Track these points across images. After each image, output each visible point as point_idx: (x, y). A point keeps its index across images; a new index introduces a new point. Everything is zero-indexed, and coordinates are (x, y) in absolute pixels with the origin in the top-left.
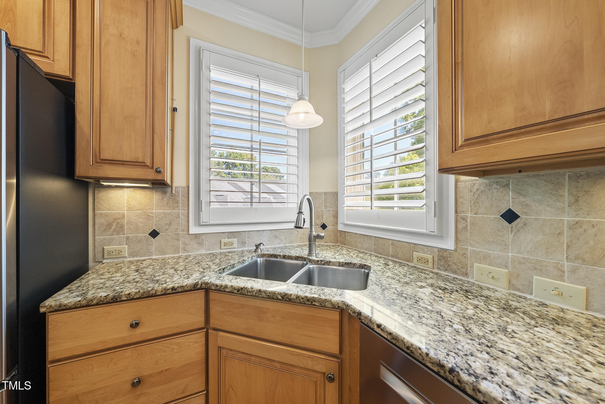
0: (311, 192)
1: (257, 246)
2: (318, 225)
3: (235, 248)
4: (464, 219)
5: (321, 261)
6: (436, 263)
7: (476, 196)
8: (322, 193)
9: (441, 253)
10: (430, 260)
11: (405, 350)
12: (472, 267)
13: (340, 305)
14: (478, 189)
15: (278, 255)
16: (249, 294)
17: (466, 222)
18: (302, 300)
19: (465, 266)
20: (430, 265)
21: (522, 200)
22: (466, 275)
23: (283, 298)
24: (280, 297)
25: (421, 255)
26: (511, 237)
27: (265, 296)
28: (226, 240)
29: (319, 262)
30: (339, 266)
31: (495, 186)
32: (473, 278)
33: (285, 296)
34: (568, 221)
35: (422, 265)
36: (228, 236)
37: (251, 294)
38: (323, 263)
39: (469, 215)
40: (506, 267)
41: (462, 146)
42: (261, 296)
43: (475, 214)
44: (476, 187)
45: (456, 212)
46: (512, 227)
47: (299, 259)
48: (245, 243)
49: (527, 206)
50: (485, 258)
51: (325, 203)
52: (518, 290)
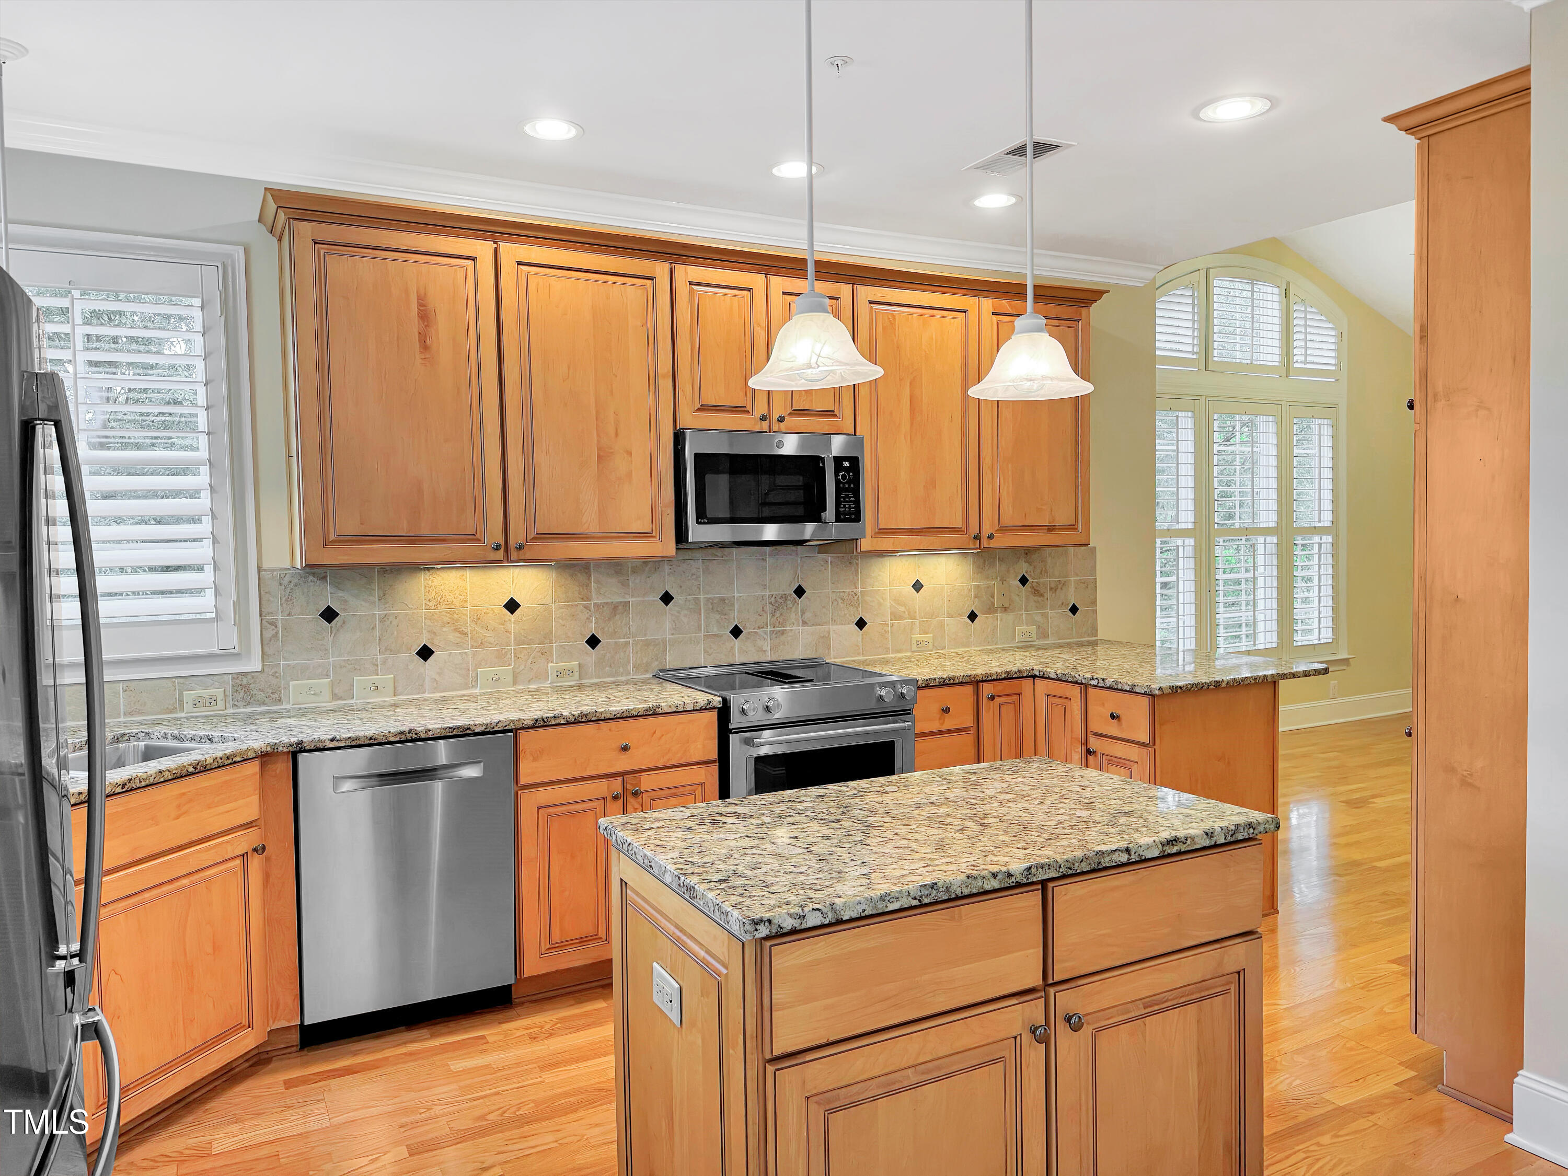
4: (273, 624)
6: (230, 698)
7: (288, 590)
9: (238, 681)
10: (220, 697)
11: (368, 742)
12: (287, 687)
13: (263, 750)
14: (290, 582)
17: (276, 627)
18: (220, 761)
19: (277, 690)
20: (220, 704)
21: (340, 595)
22: (279, 701)
23: (196, 768)
24: (191, 769)
25: (201, 692)
26: (331, 639)
31: (311, 578)
32: (289, 702)
33: (198, 764)
34: (379, 615)
35: (203, 709)
39: (280, 617)
40: (327, 676)
41: (333, 542)
43: (289, 615)
44: (287, 579)
45: (262, 615)
46: (331, 627)
49: (346, 601)
50: (301, 673)
52: (340, 698)
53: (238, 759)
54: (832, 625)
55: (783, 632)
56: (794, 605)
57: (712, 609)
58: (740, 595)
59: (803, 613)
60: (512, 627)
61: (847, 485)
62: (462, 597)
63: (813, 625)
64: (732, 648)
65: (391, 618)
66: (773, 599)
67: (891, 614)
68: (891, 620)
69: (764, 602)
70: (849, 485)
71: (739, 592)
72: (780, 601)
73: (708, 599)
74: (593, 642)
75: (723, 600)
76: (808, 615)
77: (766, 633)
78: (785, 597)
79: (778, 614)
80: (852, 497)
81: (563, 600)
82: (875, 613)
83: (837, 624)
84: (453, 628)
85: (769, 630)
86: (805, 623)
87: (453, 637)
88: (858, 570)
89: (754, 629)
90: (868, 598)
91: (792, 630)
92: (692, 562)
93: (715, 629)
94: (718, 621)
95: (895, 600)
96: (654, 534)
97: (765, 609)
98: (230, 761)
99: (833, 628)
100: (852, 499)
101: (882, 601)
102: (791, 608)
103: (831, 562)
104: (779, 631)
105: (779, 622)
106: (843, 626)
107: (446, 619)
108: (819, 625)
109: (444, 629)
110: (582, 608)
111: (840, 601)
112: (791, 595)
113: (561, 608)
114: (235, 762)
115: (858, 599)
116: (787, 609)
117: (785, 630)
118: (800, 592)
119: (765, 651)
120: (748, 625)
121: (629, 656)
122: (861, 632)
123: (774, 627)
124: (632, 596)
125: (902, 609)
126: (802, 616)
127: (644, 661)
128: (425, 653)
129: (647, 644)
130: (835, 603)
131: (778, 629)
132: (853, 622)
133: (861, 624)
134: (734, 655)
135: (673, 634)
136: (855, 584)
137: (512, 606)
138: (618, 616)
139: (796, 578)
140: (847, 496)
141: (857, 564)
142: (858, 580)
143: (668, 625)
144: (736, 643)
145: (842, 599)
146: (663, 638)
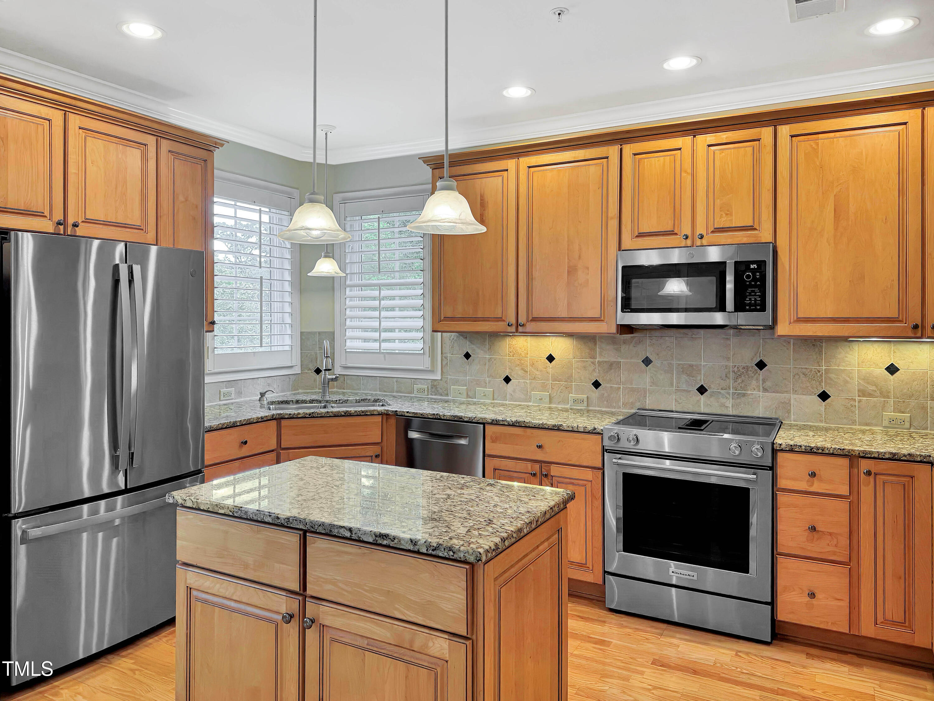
0: (303, 331)
1: (262, 395)
2: (311, 370)
3: (232, 399)
4: (446, 358)
5: (339, 400)
6: (430, 391)
7: (452, 343)
8: (315, 333)
9: (433, 383)
10: (426, 390)
11: (421, 416)
12: (450, 389)
14: (453, 339)
15: (290, 401)
16: (319, 416)
17: (447, 360)
18: (358, 413)
19: (447, 390)
20: (426, 392)
21: (473, 346)
22: (447, 395)
23: (345, 414)
24: (343, 414)
25: (420, 386)
26: (468, 367)
27: (332, 415)
28: (224, 390)
29: (338, 402)
30: (356, 402)
31: (461, 337)
32: (450, 396)
33: (347, 412)
34: (488, 358)
35: (420, 394)
36: (226, 385)
37: (321, 415)
38: (341, 402)
39: (449, 355)
40: (466, 386)
41: (443, 320)
42: (328, 415)
43: (452, 355)
44: (452, 337)
45: (442, 354)
46: (468, 362)
47: (314, 402)
48: (241, 393)
49: (474, 350)
50: (456, 382)
51: (319, 344)
52: (470, 398)
53: (369, 413)
54: (793, 394)
55: (744, 395)
56: (755, 375)
57: (683, 372)
58: (706, 364)
59: (764, 381)
60: (550, 370)
61: (753, 283)
62: (526, 352)
63: (774, 392)
64: (699, 401)
65: (493, 360)
66: (736, 369)
67: (858, 391)
68: (859, 396)
69: (727, 370)
70: (756, 283)
71: (704, 361)
72: (742, 370)
73: (679, 365)
74: (597, 384)
75: (691, 366)
76: (768, 384)
77: (729, 393)
78: (746, 368)
79: (740, 381)
80: (758, 292)
81: (579, 358)
82: (840, 388)
83: (798, 394)
84: (521, 368)
85: (731, 391)
86: (765, 390)
87: (521, 373)
88: (822, 351)
89: (718, 389)
90: (833, 376)
91: (752, 394)
92: (667, 338)
93: (684, 386)
94: (686, 381)
95: (864, 379)
96: (602, 319)
97: (728, 375)
98: (364, 414)
99: (793, 396)
100: (757, 294)
101: (848, 379)
102: (753, 377)
103: (793, 344)
104: (740, 393)
105: (741, 387)
106: (804, 397)
107: (518, 362)
108: (780, 393)
109: (517, 368)
110: (591, 363)
111: (802, 376)
112: (752, 367)
113: (578, 362)
114: (367, 415)
115: (821, 376)
116: (749, 377)
117: (746, 393)
118: (761, 365)
119: (727, 407)
120: (712, 386)
121: (620, 396)
122: (824, 403)
123: (736, 390)
124: (623, 359)
125: (874, 388)
126: (763, 384)
127: (630, 401)
128: (507, 380)
129: (633, 390)
130: (797, 377)
131: (739, 391)
132: (815, 394)
133: (824, 396)
134: (700, 406)
135: (651, 386)
136: (818, 362)
137: (551, 358)
138: (613, 370)
139: (758, 355)
140: (753, 291)
141: (822, 347)
142: (822, 359)
143: (648, 380)
144: (703, 398)
145: (803, 374)
146: (644, 388)
